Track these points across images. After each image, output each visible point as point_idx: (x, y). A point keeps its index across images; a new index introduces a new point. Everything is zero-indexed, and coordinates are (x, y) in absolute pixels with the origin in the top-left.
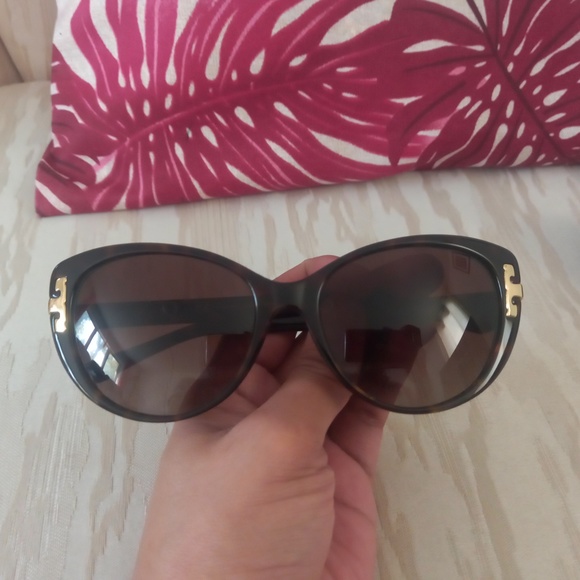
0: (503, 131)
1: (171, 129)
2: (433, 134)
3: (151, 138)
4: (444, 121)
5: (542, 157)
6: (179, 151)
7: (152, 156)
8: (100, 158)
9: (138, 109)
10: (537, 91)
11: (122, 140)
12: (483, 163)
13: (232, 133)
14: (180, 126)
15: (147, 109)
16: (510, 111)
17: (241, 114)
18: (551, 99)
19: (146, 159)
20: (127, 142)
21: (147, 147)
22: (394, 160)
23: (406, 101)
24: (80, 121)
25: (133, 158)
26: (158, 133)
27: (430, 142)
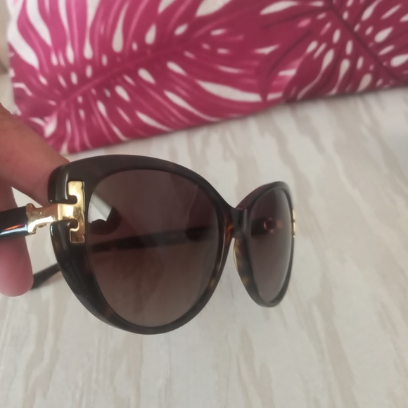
0: (345, 65)
1: (94, 91)
2: (290, 73)
3: (80, 99)
4: (298, 63)
5: (380, 82)
6: (101, 107)
7: (82, 113)
8: (47, 119)
9: (68, 80)
10: (369, 31)
11: (59, 103)
12: (334, 91)
13: (139, 89)
14: (99, 88)
15: (74, 78)
16: (349, 48)
17: (144, 74)
18: (382, 36)
19: (78, 116)
20: (63, 104)
21: (78, 106)
22: (264, 96)
23: (267, 51)
24: (29, 93)
25: (68, 116)
26: (85, 95)
27: (288, 80)
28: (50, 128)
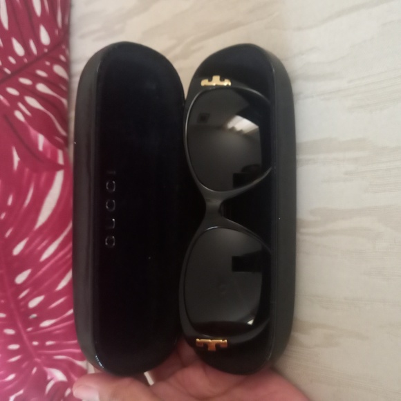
0: (41, 87)
1: (29, 329)
2: (41, 140)
3: (35, 343)
4: (33, 132)
5: (62, 58)
6: (46, 323)
7: (49, 343)
8: (49, 378)
9: (14, 353)
10: (12, 60)
11: (36, 364)
12: (64, 101)
13: (34, 285)
14: (28, 323)
15: (14, 347)
16: (26, 81)
17: (20, 279)
18: (19, 49)
19: (51, 347)
20: (38, 360)
21: (42, 346)
22: (59, 167)
23: (16, 159)
24: (21, 392)
25: (49, 357)
26: (32, 338)
27: (48, 143)
28: (58, 375)
